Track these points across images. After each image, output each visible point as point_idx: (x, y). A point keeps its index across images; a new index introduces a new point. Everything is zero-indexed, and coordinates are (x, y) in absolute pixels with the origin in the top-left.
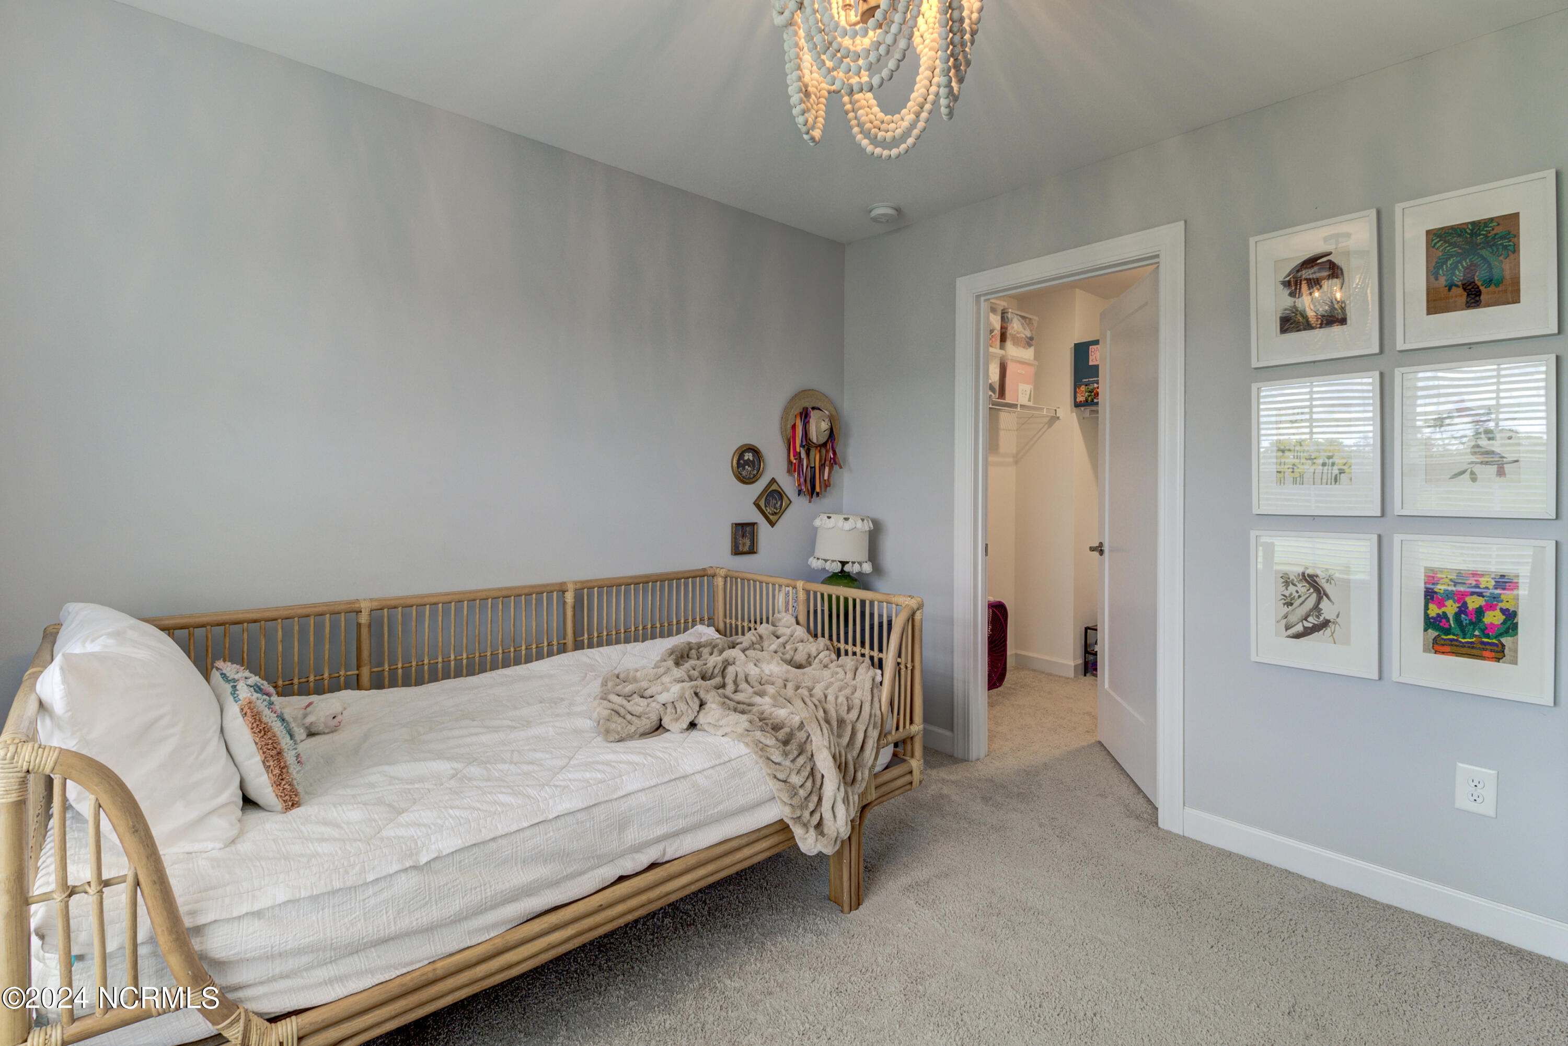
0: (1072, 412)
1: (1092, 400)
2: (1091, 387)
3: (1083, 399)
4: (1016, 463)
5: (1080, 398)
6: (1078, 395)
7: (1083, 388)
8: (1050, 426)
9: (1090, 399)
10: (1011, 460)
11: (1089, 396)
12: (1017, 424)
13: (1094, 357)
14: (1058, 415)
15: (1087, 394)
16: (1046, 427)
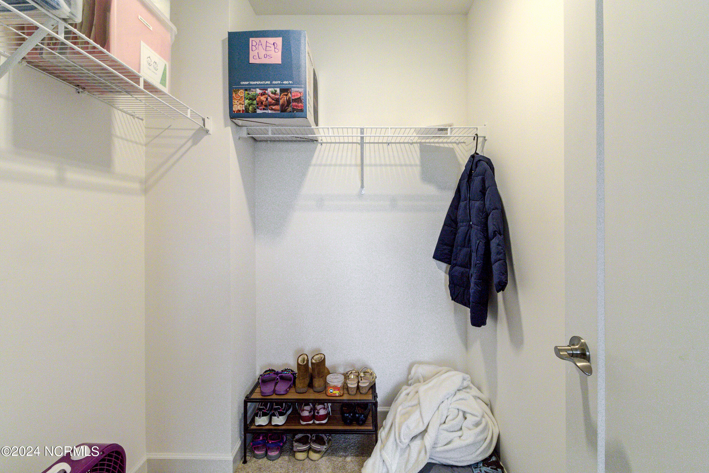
0: (226, 126)
1: (254, 111)
2: (252, 93)
3: (241, 108)
4: (146, 191)
5: (238, 107)
6: (235, 102)
7: (241, 93)
8: (195, 143)
9: (251, 108)
10: (136, 186)
11: (250, 105)
12: (147, 136)
13: (255, 53)
14: (207, 127)
15: (247, 101)
16: (189, 144)
